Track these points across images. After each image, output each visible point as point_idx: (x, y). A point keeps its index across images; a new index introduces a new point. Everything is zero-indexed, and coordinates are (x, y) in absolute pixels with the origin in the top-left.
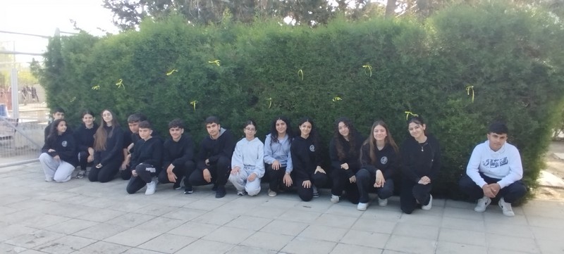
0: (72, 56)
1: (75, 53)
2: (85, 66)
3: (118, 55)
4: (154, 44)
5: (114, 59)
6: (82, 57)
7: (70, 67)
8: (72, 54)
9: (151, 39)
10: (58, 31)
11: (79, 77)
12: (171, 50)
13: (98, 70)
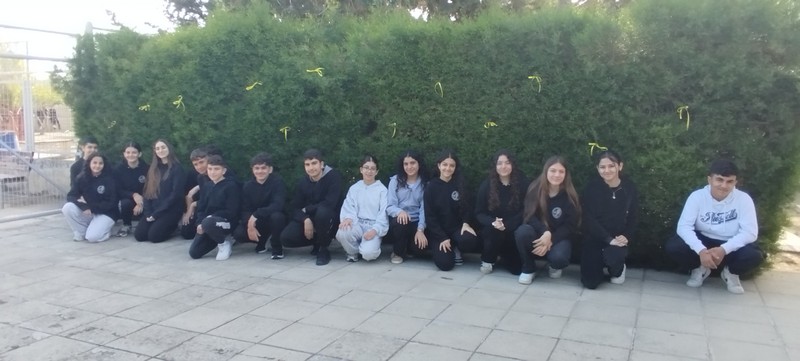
0: (111, 62)
1: (115, 57)
2: (129, 76)
3: (177, 60)
4: (228, 45)
5: (170, 67)
6: (125, 63)
7: (108, 77)
8: (110, 59)
9: (224, 38)
10: (90, 26)
11: (121, 93)
12: (252, 54)
13: (147, 83)
